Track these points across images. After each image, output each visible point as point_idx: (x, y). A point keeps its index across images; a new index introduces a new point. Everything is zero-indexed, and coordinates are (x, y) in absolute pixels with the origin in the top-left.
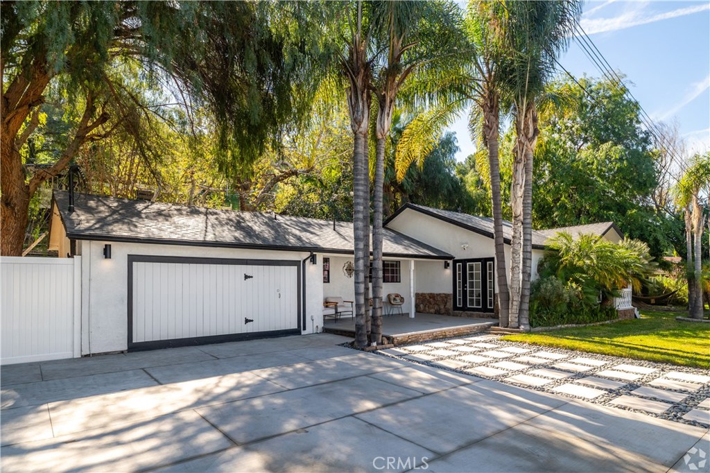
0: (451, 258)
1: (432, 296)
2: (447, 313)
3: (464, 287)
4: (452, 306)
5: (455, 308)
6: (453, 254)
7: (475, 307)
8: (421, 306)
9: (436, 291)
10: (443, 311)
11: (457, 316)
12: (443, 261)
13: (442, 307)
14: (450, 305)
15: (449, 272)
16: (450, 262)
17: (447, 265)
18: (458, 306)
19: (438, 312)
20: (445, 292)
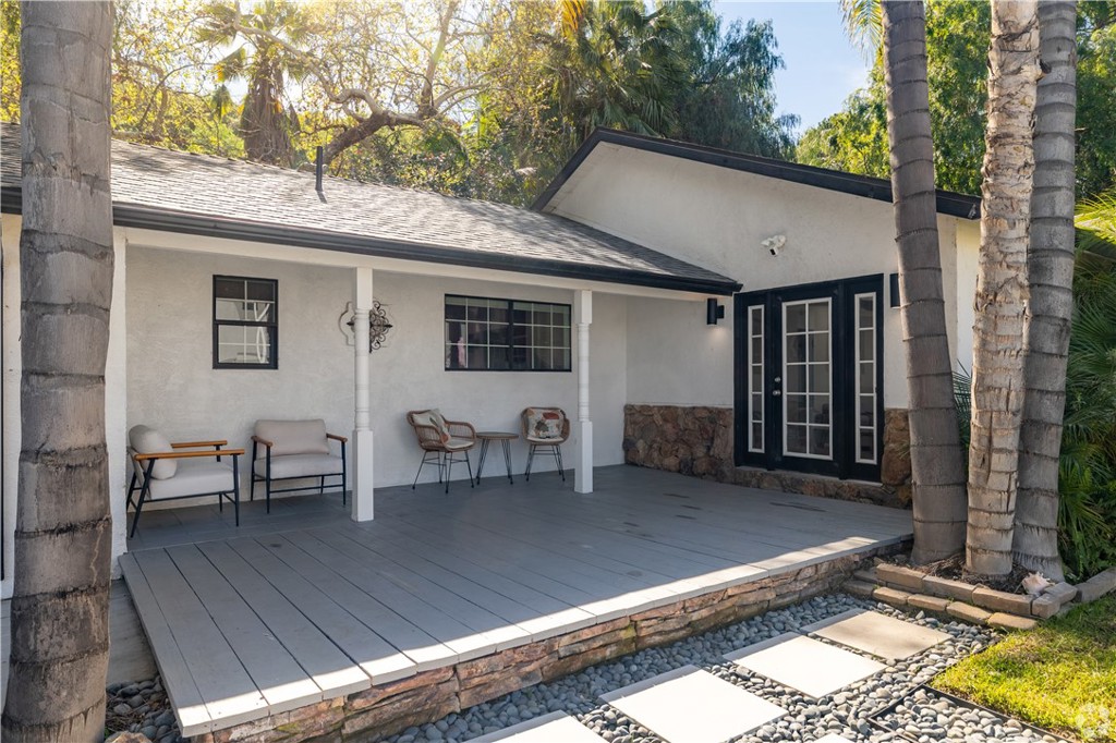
0: (729, 287)
1: (669, 413)
2: (715, 473)
3: (773, 385)
4: (730, 449)
5: (742, 456)
6: (734, 275)
7: (808, 455)
8: (640, 444)
9: (684, 398)
10: (702, 466)
11: (747, 484)
12: (702, 297)
13: (700, 452)
14: (725, 445)
15: (722, 336)
16: (727, 302)
17: (714, 314)
18: (751, 449)
19: (687, 469)
20: (709, 403)
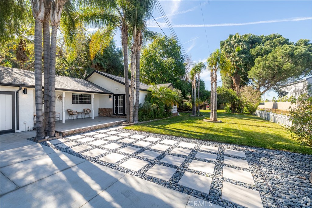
0: (112, 94)
1: (105, 109)
2: (110, 116)
3: (117, 105)
4: (112, 113)
5: (114, 114)
6: (113, 92)
7: (121, 114)
8: (101, 114)
9: (106, 107)
10: (109, 116)
11: (114, 117)
12: (109, 95)
13: (109, 114)
14: (111, 113)
15: (111, 99)
16: (112, 95)
17: (110, 97)
18: (115, 113)
19: (107, 116)
20: (110, 108)
